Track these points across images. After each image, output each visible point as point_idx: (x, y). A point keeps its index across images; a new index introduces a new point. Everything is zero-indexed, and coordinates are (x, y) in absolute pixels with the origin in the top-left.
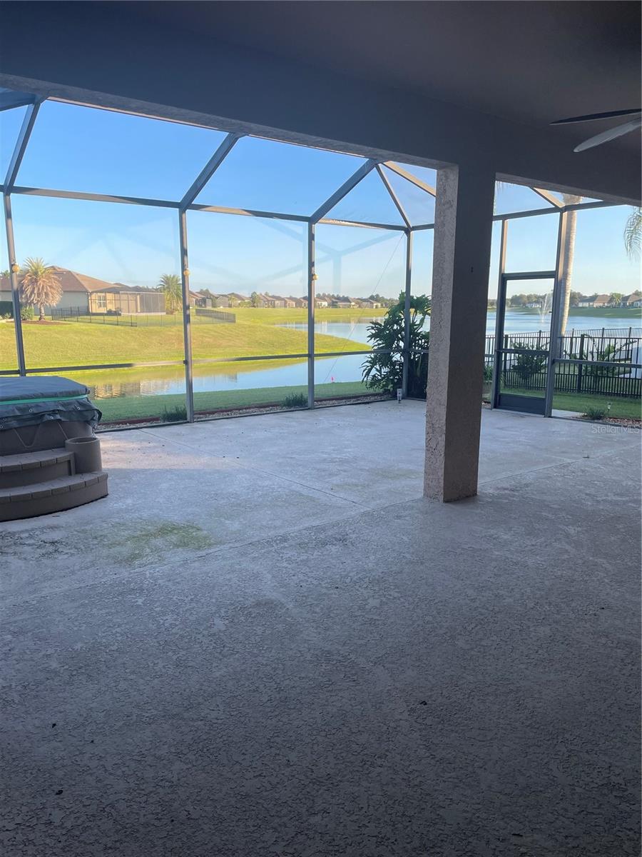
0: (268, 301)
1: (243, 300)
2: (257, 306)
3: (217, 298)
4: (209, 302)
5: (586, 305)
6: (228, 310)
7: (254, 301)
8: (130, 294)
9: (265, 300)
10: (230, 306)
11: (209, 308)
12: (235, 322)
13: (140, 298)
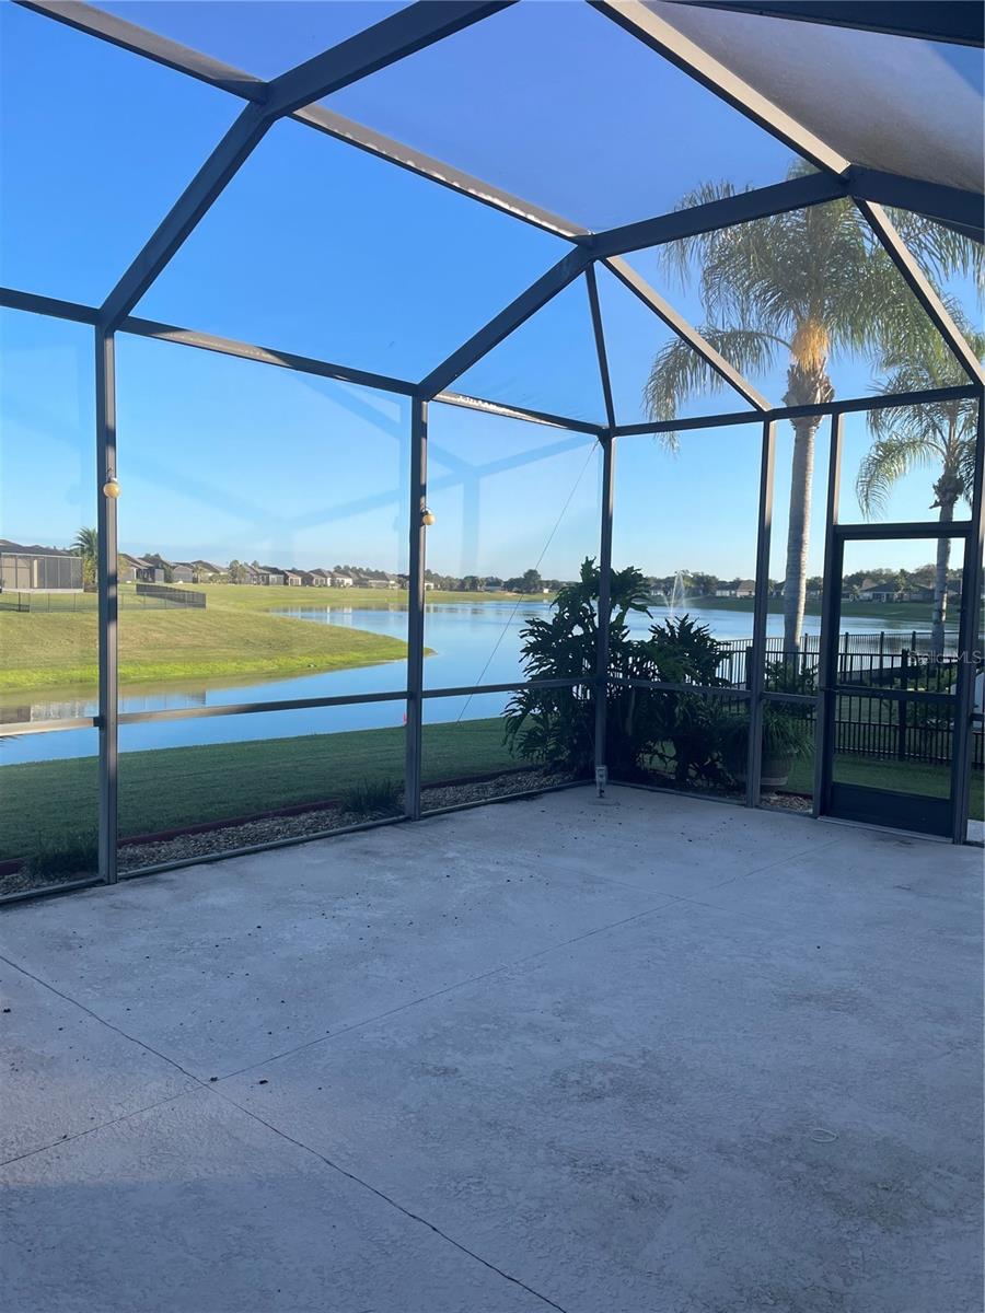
0: (258, 574)
1: (218, 572)
2: (240, 582)
3: (174, 568)
4: (160, 573)
5: (727, 593)
6: (191, 587)
7: (236, 574)
8: (20, 557)
9: (252, 572)
10: (195, 581)
11: (160, 583)
12: (204, 606)
13: (40, 566)
